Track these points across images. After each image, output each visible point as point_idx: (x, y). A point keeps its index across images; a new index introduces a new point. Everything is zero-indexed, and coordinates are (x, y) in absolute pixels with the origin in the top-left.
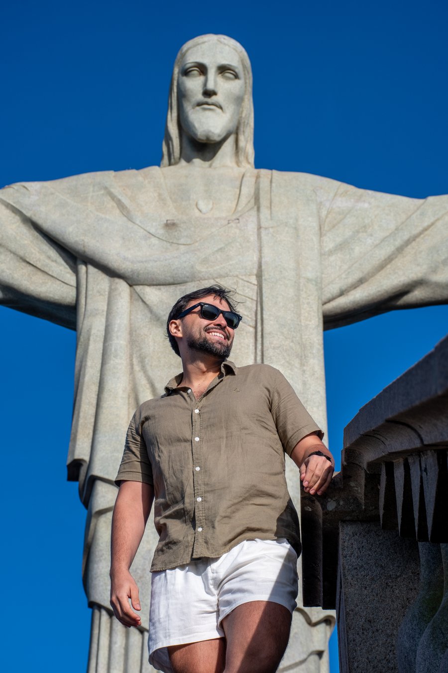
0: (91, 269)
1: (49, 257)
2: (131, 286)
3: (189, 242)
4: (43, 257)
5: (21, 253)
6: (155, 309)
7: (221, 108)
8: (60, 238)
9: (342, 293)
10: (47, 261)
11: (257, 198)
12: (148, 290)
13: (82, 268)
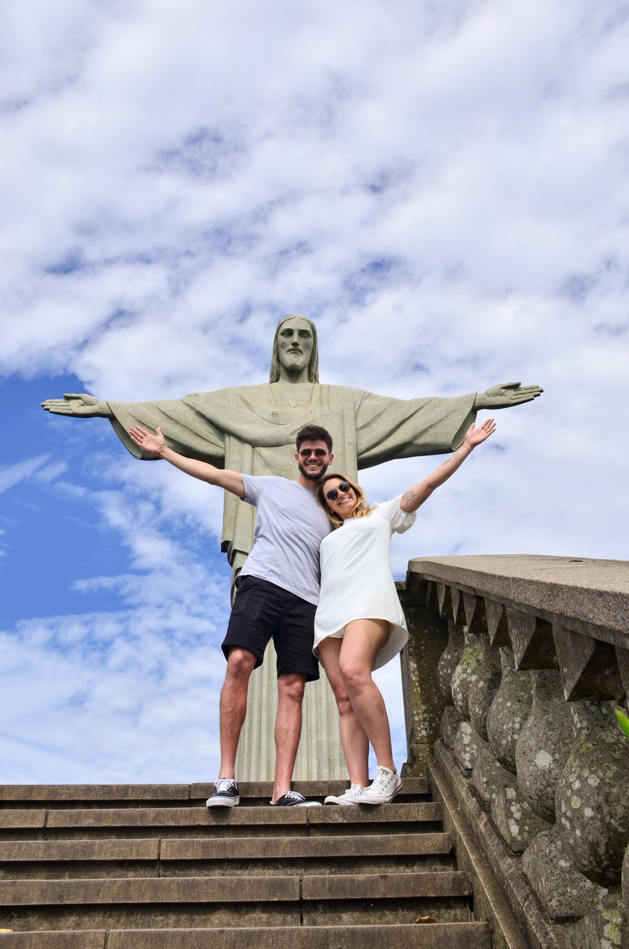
0: (232, 438)
1: (210, 433)
2: (253, 447)
3: (285, 423)
4: (206, 432)
5: (195, 431)
6: (267, 460)
7: (301, 352)
8: (215, 422)
9: (368, 450)
10: (209, 434)
11: (321, 399)
12: (262, 449)
13: (227, 439)
